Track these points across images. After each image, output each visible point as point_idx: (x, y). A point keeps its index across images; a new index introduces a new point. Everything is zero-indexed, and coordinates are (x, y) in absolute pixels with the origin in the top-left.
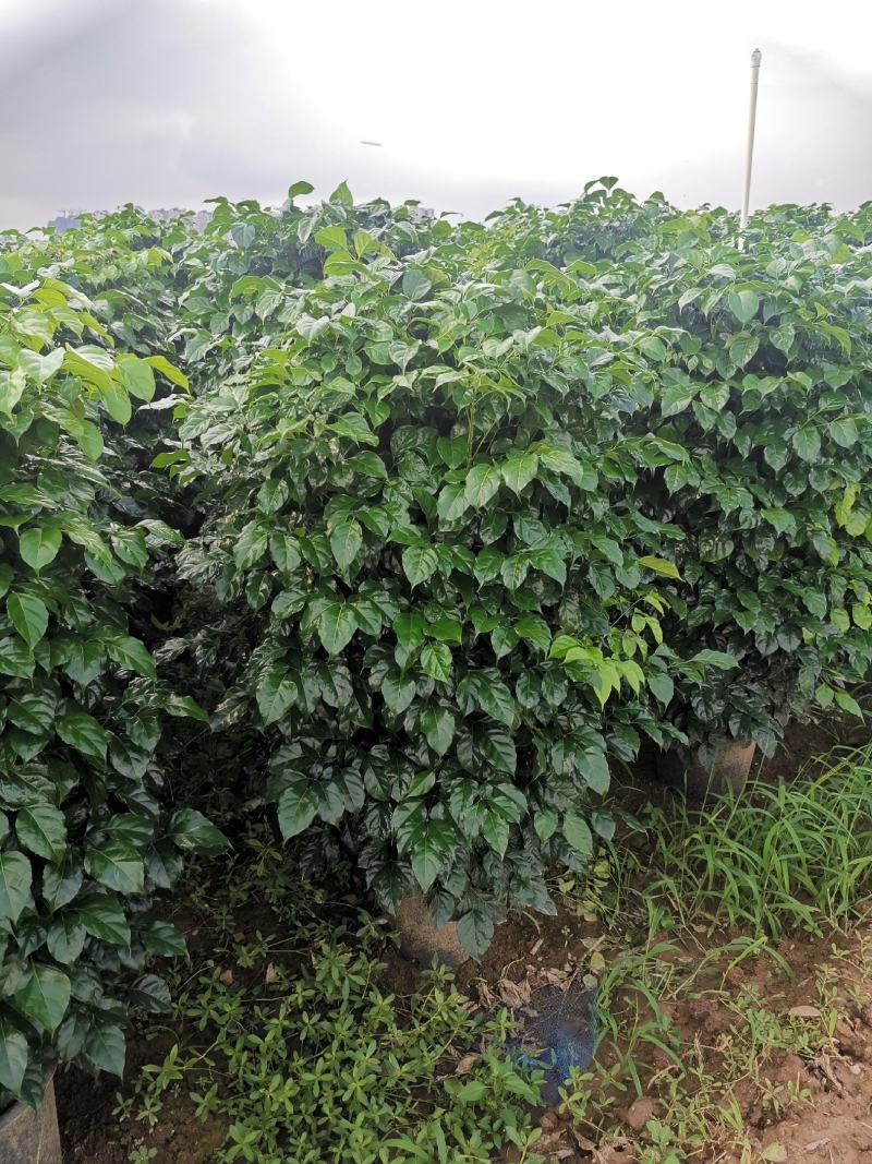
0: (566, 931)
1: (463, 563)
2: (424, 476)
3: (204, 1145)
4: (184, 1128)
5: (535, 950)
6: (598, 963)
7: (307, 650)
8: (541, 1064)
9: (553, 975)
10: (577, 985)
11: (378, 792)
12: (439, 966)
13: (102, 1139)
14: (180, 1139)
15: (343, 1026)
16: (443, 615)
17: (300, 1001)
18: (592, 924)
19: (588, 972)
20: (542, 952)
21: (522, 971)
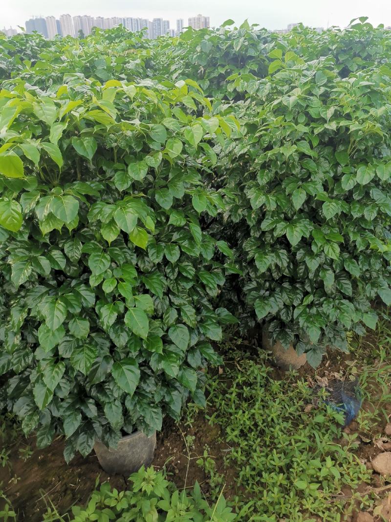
0: (339, 358)
1: (345, 209)
2: (328, 169)
3: (210, 435)
4: (201, 429)
5: (327, 365)
6: (354, 371)
7: (268, 244)
8: (342, 409)
9: (337, 375)
10: (347, 379)
11: (288, 302)
12: (292, 371)
13: (170, 432)
14: (201, 433)
15: (260, 393)
16: (331, 231)
17: (240, 381)
18: (348, 355)
19: (350, 374)
20: (330, 366)
21: (323, 373)
